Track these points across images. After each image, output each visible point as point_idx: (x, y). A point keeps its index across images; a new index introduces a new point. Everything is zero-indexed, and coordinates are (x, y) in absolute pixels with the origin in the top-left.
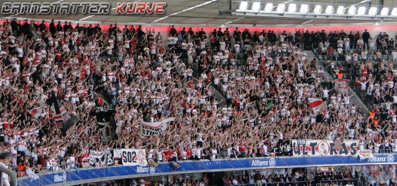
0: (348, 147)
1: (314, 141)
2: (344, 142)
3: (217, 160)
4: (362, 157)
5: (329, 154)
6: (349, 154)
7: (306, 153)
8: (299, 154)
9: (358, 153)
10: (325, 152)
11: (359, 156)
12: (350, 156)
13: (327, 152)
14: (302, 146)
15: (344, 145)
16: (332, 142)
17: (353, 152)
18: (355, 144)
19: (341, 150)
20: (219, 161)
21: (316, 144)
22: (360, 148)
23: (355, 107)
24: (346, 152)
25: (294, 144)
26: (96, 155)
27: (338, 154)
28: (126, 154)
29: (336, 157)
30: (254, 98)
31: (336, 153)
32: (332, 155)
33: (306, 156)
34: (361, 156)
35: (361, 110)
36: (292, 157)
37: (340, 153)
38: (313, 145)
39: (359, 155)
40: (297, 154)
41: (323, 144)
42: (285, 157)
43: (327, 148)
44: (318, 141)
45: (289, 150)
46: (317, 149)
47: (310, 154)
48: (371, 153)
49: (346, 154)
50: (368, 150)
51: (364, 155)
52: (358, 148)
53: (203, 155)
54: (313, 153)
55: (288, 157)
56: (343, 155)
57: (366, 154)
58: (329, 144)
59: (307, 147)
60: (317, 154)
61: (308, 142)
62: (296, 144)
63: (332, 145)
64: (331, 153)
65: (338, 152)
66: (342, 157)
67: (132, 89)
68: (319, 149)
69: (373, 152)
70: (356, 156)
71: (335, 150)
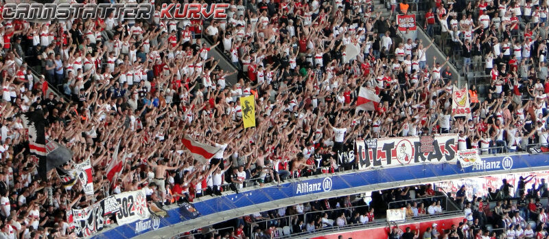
0: (442, 147)
1: (389, 141)
2: (435, 139)
3: (246, 190)
4: (464, 164)
5: (412, 162)
6: (444, 159)
7: (379, 163)
8: (368, 164)
9: (457, 157)
10: (407, 159)
11: (459, 162)
12: (445, 164)
13: (409, 158)
14: (372, 150)
15: (435, 143)
16: (418, 140)
17: (449, 154)
18: (451, 141)
19: (431, 153)
20: (248, 192)
21: (392, 145)
22: (461, 147)
23: (440, 68)
24: (439, 157)
25: (361, 147)
27: (427, 161)
28: (120, 203)
29: (424, 166)
30: (276, 61)
31: (423, 159)
32: (417, 164)
33: (378, 167)
34: (462, 162)
35: (449, 73)
36: (357, 171)
37: (429, 159)
38: (388, 147)
39: (459, 159)
40: (364, 166)
41: (403, 145)
42: (346, 173)
43: (409, 151)
44: (396, 140)
45: (351, 160)
46: (395, 154)
47: (384, 163)
48: (477, 155)
49: (439, 160)
50: (473, 150)
51: (468, 161)
52: (458, 148)
53: (225, 183)
54: (389, 162)
55: (351, 172)
56: (435, 161)
57: (469, 157)
58: (413, 144)
59: (379, 151)
60: (395, 163)
61: (381, 144)
62: (363, 147)
63: (417, 144)
64: (416, 160)
65: (426, 157)
66: (432, 165)
67: (86, 60)
68: (398, 153)
69: (481, 153)
70: (454, 161)
71: (421, 154)
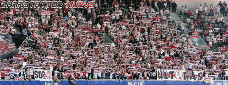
0: (196, 75)
1: (172, 70)
2: (193, 72)
5: (183, 80)
6: (197, 80)
8: (162, 78)
9: (203, 79)
13: (181, 78)
15: (193, 74)
16: (185, 71)
17: (199, 78)
18: (201, 73)
19: (191, 77)
20: (104, 81)
21: (174, 72)
25: (158, 71)
26: (14, 72)
27: (189, 80)
28: (37, 72)
29: (188, 82)
32: (185, 80)
33: (166, 80)
34: (206, 81)
36: (156, 80)
37: (191, 79)
38: (171, 72)
40: (160, 79)
41: (178, 73)
43: (181, 75)
44: (175, 71)
45: (154, 76)
47: (170, 79)
49: (195, 80)
52: (203, 76)
54: (172, 78)
56: (193, 80)
57: (208, 80)
58: (183, 73)
59: (168, 74)
60: (175, 79)
61: (168, 71)
62: (160, 71)
63: (185, 73)
65: (189, 78)
66: (192, 82)
68: (176, 75)
69: (214, 79)
70: (201, 81)
71: (187, 77)
